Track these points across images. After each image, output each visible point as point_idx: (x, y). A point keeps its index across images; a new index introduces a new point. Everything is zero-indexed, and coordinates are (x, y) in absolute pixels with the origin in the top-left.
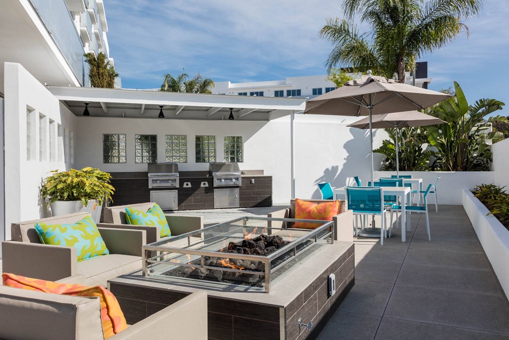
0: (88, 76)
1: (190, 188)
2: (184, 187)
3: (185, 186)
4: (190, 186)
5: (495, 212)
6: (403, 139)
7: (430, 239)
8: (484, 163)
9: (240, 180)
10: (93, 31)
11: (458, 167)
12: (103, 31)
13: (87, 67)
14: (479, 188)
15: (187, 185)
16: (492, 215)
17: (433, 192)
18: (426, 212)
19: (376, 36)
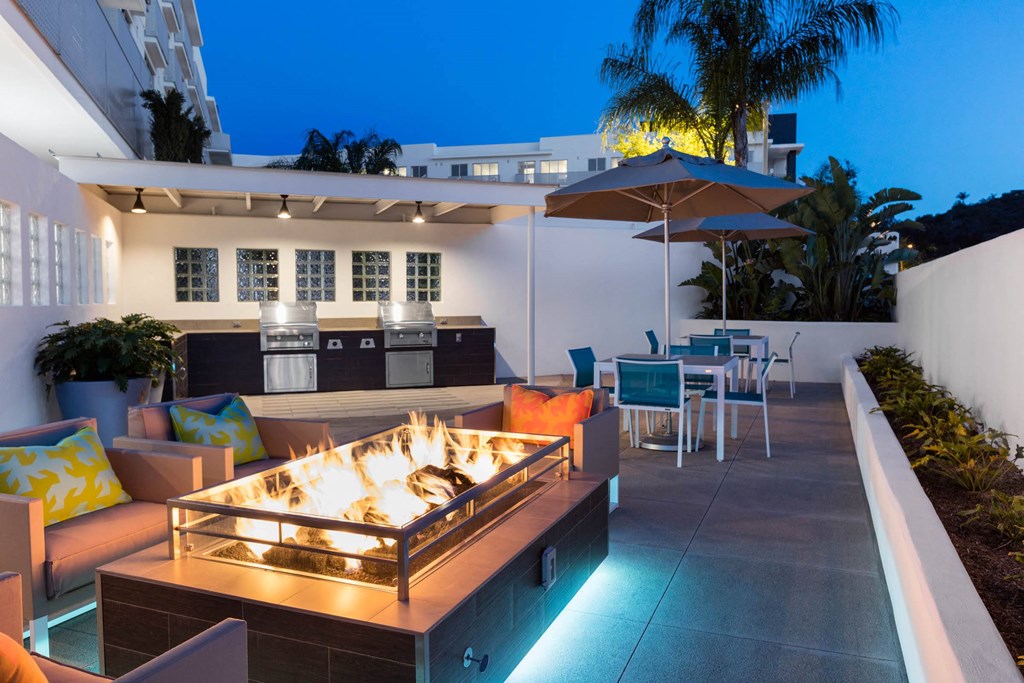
0: (149, 135)
1: (339, 350)
2: (328, 348)
3: (330, 346)
4: (340, 346)
5: (886, 407)
6: (739, 260)
7: (769, 455)
8: (880, 306)
9: (435, 335)
10: (172, 44)
11: (835, 313)
12: (193, 44)
13: (147, 116)
14: (869, 353)
15: (335, 344)
16: (881, 412)
17: (786, 361)
18: (764, 404)
19: (695, 67)
